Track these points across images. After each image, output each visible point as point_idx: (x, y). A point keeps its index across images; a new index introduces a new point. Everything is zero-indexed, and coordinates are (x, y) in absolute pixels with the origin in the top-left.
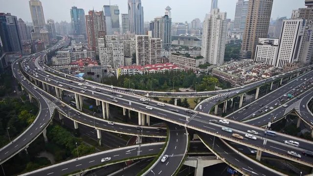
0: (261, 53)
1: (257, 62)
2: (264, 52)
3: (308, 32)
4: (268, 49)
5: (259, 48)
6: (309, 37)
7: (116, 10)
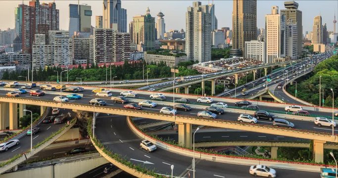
0: (250, 50)
1: (247, 60)
2: (253, 48)
3: (289, 28)
4: (256, 45)
5: (247, 44)
6: (291, 32)
7: (89, 11)
